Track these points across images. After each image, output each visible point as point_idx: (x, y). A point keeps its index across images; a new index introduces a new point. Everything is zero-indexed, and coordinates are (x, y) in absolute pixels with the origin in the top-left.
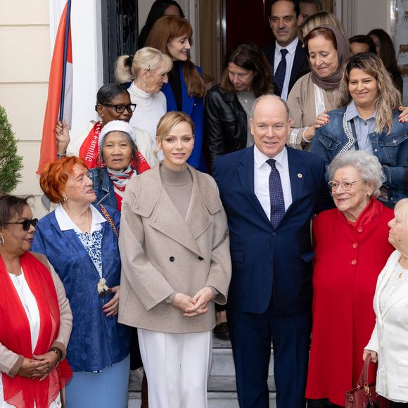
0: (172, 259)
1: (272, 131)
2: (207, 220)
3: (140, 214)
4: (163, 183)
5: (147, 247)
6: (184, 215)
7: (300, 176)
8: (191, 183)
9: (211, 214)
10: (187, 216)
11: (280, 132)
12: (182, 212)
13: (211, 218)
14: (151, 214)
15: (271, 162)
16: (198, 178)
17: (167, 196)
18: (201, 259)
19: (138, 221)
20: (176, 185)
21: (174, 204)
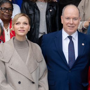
0: (20, 83)
1: (72, 21)
2: (36, 65)
3: (4, 61)
4: (15, 47)
5: (7, 77)
6: (25, 62)
7: (83, 44)
8: (28, 47)
9: (38, 62)
10: (27, 62)
11: (76, 22)
12: (24, 60)
13: (38, 64)
14: (9, 61)
15: (70, 37)
16: (31, 45)
17: (17, 53)
18: (33, 83)
19: (3, 64)
20: (21, 48)
21: (21, 57)
